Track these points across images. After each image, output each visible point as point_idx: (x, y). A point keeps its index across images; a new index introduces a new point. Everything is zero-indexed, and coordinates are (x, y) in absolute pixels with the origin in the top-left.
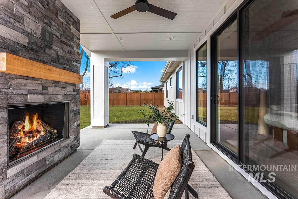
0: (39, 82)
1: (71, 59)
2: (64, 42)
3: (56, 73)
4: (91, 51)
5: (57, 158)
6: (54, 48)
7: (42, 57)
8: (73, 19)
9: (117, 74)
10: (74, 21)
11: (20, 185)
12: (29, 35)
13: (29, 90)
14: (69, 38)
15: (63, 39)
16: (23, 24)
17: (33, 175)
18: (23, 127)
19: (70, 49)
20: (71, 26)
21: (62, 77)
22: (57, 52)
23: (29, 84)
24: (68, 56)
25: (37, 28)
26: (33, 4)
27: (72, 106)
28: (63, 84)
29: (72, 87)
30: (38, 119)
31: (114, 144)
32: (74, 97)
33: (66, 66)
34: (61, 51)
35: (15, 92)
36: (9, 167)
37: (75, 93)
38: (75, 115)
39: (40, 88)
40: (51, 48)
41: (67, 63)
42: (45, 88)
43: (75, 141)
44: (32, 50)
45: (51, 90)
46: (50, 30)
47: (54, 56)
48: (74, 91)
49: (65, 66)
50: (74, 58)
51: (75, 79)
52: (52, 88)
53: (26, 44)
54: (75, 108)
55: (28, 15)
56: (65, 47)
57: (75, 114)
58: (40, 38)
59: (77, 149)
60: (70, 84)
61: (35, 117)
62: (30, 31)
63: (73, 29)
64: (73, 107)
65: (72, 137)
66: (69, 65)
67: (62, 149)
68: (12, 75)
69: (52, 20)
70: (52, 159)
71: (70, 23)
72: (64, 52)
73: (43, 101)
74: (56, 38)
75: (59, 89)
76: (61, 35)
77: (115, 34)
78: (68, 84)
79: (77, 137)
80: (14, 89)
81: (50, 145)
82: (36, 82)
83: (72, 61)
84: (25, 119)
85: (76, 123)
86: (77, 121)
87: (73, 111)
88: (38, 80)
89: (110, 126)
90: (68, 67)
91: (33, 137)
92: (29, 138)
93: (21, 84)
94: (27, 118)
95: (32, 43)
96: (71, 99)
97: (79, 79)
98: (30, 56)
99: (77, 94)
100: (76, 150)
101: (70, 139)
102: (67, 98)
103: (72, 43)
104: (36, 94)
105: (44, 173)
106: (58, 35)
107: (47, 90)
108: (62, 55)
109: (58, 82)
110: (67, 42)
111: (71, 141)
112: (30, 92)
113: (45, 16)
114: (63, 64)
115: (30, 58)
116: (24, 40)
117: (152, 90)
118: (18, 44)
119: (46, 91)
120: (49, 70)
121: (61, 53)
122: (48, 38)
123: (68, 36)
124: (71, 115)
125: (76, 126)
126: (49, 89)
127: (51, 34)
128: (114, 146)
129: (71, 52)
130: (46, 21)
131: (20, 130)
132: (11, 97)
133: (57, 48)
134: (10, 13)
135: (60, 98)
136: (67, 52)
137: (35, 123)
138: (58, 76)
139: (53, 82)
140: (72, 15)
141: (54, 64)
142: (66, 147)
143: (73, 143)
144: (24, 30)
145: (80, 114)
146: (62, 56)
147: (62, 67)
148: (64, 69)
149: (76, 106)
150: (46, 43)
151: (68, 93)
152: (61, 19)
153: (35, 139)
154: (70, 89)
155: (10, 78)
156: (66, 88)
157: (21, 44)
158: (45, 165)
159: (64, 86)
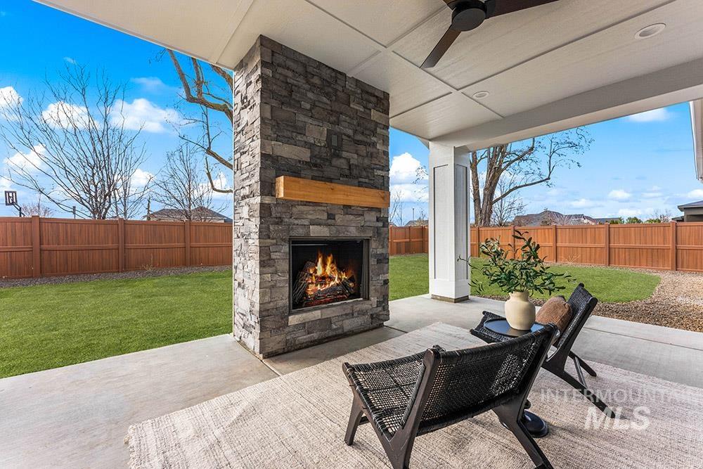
0: (323, 208)
1: (373, 166)
2: (358, 141)
3: (342, 193)
4: (430, 140)
5: (348, 324)
6: (345, 154)
7: (329, 171)
8: (377, 97)
9: (534, 177)
10: (378, 100)
11: (303, 341)
12: (311, 146)
13: (311, 220)
14: (367, 132)
15: (359, 137)
16: (305, 135)
17: (315, 335)
18: (315, 271)
19: (370, 149)
20: (372, 110)
21: (352, 198)
22: (348, 160)
23: (311, 212)
24: (367, 161)
25: (321, 134)
26: (317, 103)
27: (373, 246)
28: (359, 208)
29: (373, 213)
30: (332, 262)
31: (451, 335)
32: (378, 232)
33: (363, 180)
34: (356, 156)
35: (296, 222)
36: (290, 314)
37: (380, 224)
38: (380, 263)
39: (325, 216)
40: (339, 157)
41: (364, 174)
42: (331, 216)
43: (380, 309)
44: (315, 165)
45: (339, 218)
46: (339, 130)
47: (344, 167)
48: (378, 220)
49: (361, 179)
50: (377, 162)
51: (374, 200)
52: (341, 216)
53: (309, 160)
54: (380, 251)
55: (310, 121)
56: (362, 147)
57: (379, 261)
58: (324, 146)
59: (385, 323)
60: (371, 209)
61: (330, 259)
62: (312, 141)
63: (375, 115)
64: (375, 248)
65: (374, 300)
66: (367, 177)
67: (356, 314)
68: (293, 201)
69: (341, 114)
70: (340, 323)
71: (370, 105)
72: (361, 158)
73: (328, 235)
74: (347, 138)
75: (352, 217)
76: (355, 131)
77: (461, 91)
78: (366, 209)
79: (383, 302)
80: (296, 219)
81: (340, 303)
82: (320, 208)
83: (373, 169)
84: (318, 261)
85: (382, 278)
86: (384, 274)
87: (376, 255)
88: (321, 206)
89: (472, 301)
90: (367, 181)
91: (326, 284)
92: (321, 284)
93: (302, 212)
94: (320, 260)
95: (315, 156)
96: (371, 235)
97: (383, 198)
98: (313, 174)
99: (384, 226)
100: (381, 326)
101: (370, 302)
102: (364, 231)
103: (374, 139)
104: (320, 225)
105: (331, 341)
106: (350, 132)
107: (334, 219)
108: (356, 163)
109: (350, 207)
110: (365, 139)
111: (371, 305)
112: (313, 223)
113: (332, 112)
114: (357, 178)
115: (314, 178)
116: (305, 155)
117: (682, 214)
118: (300, 161)
119: (333, 221)
120: (332, 189)
121: (354, 159)
122: (335, 143)
123: (366, 129)
124: (373, 261)
125: (382, 282)
126: (337, 217)
127: (339, 135)
128: (449, 338)
129: (372, 154)
130: (333, 119)
131: (311, 275)
132: (292, 228)
133: (348, 154)
134: (292, 126)
135: (353, 232)
136: (365, 155)
137: (328, 268)
138: (345, 197)
139: (342, 207)
140: (373, 91)
141: (345, 179)
142: (361, 313)
143: (375, 311)
144: (306, 142)
145: (390, 263)
146: (356, 165)
147: (356, 182)
148: (360, 185)
149: (380, 247)
150: (333, 150)
151: (368, 224)
152: (355, 107)
153: (327, 286)
154: (371, 217)
155: (292, 206)
156: (363, 215)
157: (303, 161)
158: (330, 328)
159: (360, 213)
